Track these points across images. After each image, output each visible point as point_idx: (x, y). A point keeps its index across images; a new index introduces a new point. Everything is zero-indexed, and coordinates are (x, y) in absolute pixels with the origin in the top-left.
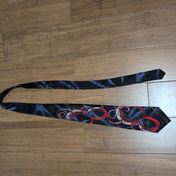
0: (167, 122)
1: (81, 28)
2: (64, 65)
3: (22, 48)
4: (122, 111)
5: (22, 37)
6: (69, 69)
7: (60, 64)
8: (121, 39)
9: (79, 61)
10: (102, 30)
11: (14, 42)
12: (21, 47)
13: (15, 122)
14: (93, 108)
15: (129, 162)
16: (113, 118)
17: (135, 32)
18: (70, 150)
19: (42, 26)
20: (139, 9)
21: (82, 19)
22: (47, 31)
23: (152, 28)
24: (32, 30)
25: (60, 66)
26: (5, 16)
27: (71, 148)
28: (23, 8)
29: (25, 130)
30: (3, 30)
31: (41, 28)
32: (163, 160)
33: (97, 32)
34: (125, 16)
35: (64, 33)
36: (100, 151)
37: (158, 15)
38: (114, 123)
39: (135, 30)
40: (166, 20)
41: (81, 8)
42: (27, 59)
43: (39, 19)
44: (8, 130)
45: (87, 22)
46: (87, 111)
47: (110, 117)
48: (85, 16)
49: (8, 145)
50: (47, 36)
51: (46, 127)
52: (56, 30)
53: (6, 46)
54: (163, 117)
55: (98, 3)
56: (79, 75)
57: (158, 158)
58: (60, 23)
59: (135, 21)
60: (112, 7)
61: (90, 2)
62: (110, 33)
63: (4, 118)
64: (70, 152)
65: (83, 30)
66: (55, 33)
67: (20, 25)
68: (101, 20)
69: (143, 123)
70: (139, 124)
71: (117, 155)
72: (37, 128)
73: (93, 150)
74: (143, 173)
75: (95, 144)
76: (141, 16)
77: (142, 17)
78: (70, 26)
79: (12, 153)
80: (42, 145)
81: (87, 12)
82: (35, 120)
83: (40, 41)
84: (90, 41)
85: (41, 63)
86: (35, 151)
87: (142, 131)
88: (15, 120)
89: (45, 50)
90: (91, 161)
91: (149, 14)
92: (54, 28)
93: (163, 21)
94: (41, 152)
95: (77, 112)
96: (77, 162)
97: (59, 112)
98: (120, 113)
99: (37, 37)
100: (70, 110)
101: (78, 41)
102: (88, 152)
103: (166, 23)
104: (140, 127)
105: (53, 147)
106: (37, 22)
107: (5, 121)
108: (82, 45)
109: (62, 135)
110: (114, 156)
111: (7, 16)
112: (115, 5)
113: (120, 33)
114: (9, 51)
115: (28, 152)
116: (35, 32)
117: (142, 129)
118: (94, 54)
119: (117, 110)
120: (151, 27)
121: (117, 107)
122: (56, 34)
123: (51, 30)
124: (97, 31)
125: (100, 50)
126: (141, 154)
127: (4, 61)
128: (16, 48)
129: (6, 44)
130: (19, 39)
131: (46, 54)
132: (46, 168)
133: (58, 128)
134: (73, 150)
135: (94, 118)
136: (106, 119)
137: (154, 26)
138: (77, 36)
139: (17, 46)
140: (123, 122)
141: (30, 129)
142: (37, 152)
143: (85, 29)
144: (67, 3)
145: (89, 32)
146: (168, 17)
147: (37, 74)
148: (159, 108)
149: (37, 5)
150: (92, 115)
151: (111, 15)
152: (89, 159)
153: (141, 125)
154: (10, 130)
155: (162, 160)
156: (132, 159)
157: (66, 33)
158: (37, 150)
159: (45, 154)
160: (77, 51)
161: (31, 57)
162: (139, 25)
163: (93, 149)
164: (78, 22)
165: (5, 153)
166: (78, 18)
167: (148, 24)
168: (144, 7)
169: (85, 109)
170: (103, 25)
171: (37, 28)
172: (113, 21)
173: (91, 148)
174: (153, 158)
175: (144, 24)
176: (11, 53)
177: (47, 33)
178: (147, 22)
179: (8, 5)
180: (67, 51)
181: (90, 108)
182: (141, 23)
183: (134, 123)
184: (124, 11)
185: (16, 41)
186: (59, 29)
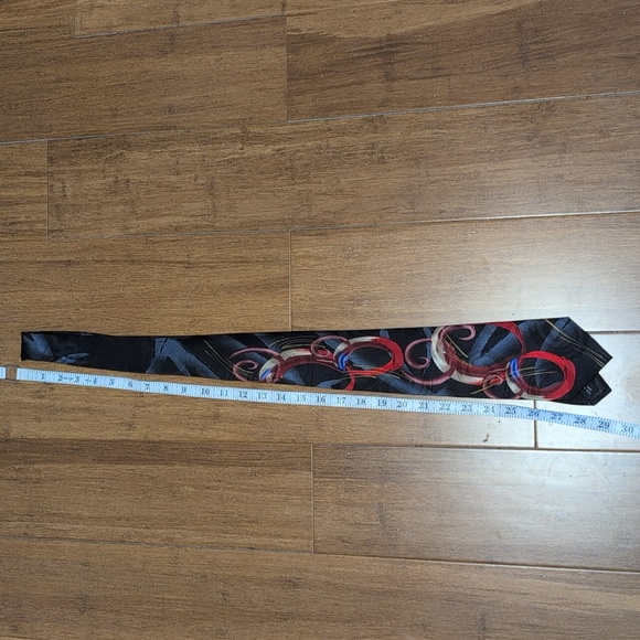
0: (600, 363)
1: (322, 139)
2: (258, 257)
3: (113, 192)
4: (449, 342)
5: (115, 154)
6: (275, 271)
7: (245, 253)
8: (453, 183)
9: (309, 249)
10: (390, 152)
11: (86, 171)
12: (114, 189)
13: (82, 441)
14: (352, 341)
15: (461, 590)
16: (422, 366)
17: (500, 166)
18: (265, 540)
19: (188, 121)
20: (516, 91)
21: (326, 110)
22: (204, 140)
23: (557, 156)
24: (153, 135)
25: (244, 261)
26: (60, 81)
27: (271, 536)
28: (124, 57)
29: (113, 469)
30: (50, 126)
31: (183, 128)
32: (574, 586)
33: (375, 157)
34: (470, 110)
35: (263, 152)
36: (368, 549)
37: (578, 112)
38: (426, 383)
39: (501, 159)
40: (604, 133)
41: (323, 72)
42: (132, 231)
43: (177, 98)
44: (57, 466)
45: (343, 121)
46: (333, 351)
47: (410, 363)
48: (338, 101)
49: (55, 514)
50: (204, 156)
51: (189, 462)
52: (234, 139)
53: (59, 180)
54: (584, 347)
55: (380, 60)
56: (306, 296)
57: (556, 579)
58: (250, 118)
59: (503, 130)
60: (427, 75)
61: (355, 55)
62: (416, 161)
63: (43, 424)
64: (266, 548)
65: (328, 147)
66: (232, 151)
67: (110, 113)
68: (390, 115)
69: (521, 372)
70: (508, 379)
71: (422, 564)
72: (156, 462)
73: (345, 546)
74: (508, 627)
75: (352, 524)
76: (522, 113)
77: (525, 115)
78: (282, 130)
79: (68, 544)
80: (171, 520)
81: (343, 86)
82: (151, 437)
83: (178, 173)
84: (349, 183)
85: (178, 248)
86: (147, 541)
87: (521, 399)
88: (84, 435)
89: (194, 205)
90: (337, 581)
91: (550, 108)
92: (227, 132)
93: (594, 135)
94: (167, 545)
95: (298, 358)
96: (290, 581)
97: (236, 360)
98: (446, 348)
99: (168, 158)
100: (274, 353)
101: (309, 182)
102: (326, 550)
103: (602, 141)
104: (513, 387)
105: (208, 530)
106: (170, 109)
107: (48, 434)
108: (320, 197)
109: (243, 490)
110: (416, 569)
111: (68, 79)
112: (438, 69)
113: (451, 165)
114: (70, 201)
115: (123, 542)
116: (164, 140)
117: (520, 394)
118: (359, 227)
119: (435, 339)
120: (554, 153)
121: (433, 329)
122: (234, 153)
123: (216, 139)
124: (373, 153)
125: (381, 216)
126: (501, 563)
127: (50, 231)
128: (93, 192)
129: (61, 176)
130: (107, 159)
131: (197, 216)
132: (184, 597)
133: (228, 466)
134: (276, 541)
135: (356, 372)
136: (398, 372)
137: (564, 148)
138: (306, 165)
139: (97, 183)
140: (456, 376)
141: (133, 467)
142: (152, 544)
143: (333, 143)
144: (277, 50)
145: (345, 153)
146: (612, 123)
147: (163, 282)
148: (569, 320)
149: (172, 51)
150: (350, 363)
151: (423, 102)
152: (329, 574)
153: (513, 381)
154: (62, 467)
155: (570, 586)
156: (474, 578)
157: (269, 150)
158: (154, 536)
159: (182, 551)
160: (304, 215)
161: (143, 225)
162: (516, 143)
163: (343, 541)
164: (313, 116)
165: (42, 543)
166: (311, 104)
167: (546, 142)
168: (534, 84)
169: (324, 346)
170: (396, 135)
171: (169, 128)
172: (429, 122)
173: (339, 538)
174: (541, 578)
175: (531, 140)
176: (76, 208)
177: (203, 147)
178: (543, 133)
179: (71, 42)
180: (269, 214)
181: (342, 341)
182: (521, 138)
183: (490, 377)
184: (468, 92)
185: (96, 167)
186: (246, 138)
